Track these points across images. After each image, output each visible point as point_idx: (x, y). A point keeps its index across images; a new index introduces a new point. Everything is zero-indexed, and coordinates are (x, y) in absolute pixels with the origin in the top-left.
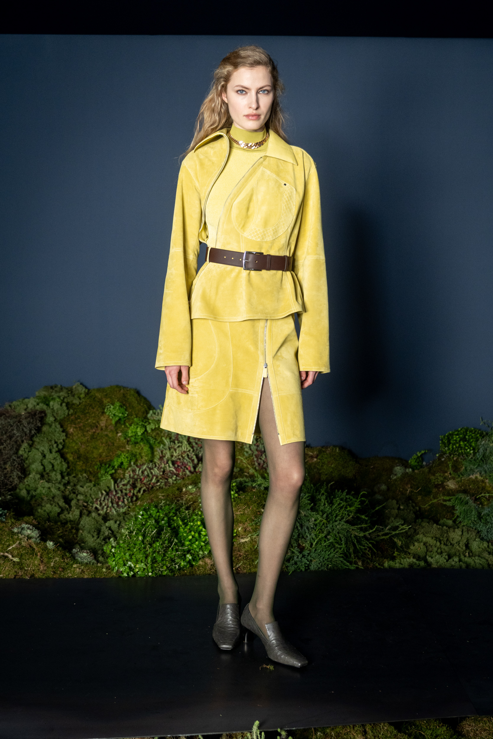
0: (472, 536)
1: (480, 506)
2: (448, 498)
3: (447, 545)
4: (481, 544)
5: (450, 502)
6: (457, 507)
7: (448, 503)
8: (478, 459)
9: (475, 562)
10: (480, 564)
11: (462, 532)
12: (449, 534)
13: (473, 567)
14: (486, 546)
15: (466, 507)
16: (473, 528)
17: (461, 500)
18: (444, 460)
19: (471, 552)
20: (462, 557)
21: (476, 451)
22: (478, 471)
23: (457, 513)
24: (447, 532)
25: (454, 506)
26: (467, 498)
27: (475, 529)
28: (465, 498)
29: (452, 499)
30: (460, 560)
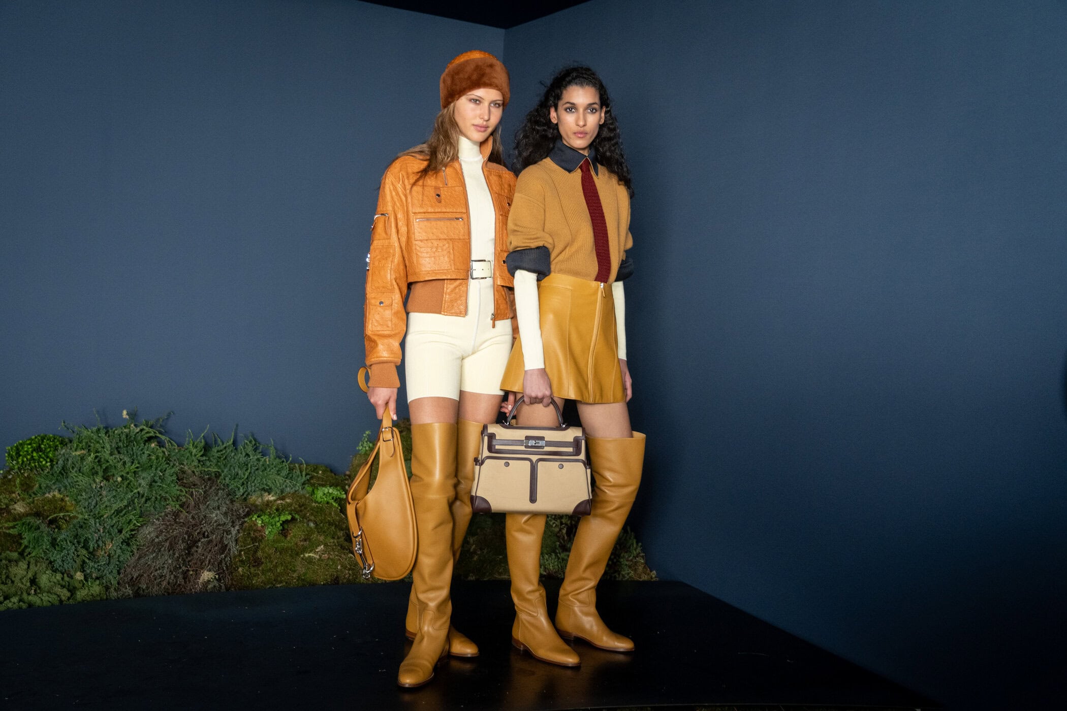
0: (41, 568)
1: (56, 530)
2: (11, 524)
3: (6, 584)
4: (53, 577)
5: (15, 529)
6: (25, 535)
7: (12, 531)
8: (56, 472)
9: (42, 600)
10: (50, 602)
11: (29, 565)
12: (10, 569)
13: (39, 606)
14: (60, 579)
15: (36, 534)
16: (43, 559)
17: (29, 527)
18: (12, 478)
19: (40, 588)
20: (25, 596)
21: (55, 463)
22: (56, 489)
23: (25, 542)
24: (7, 567)
25: (21, 534)
26: (38, 522)
27: (47, 559)
28: (36, 522)
29: (17, 525)
30: (20, 600)
